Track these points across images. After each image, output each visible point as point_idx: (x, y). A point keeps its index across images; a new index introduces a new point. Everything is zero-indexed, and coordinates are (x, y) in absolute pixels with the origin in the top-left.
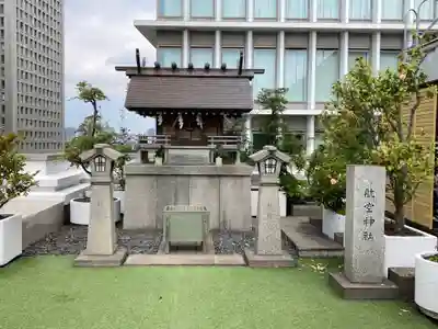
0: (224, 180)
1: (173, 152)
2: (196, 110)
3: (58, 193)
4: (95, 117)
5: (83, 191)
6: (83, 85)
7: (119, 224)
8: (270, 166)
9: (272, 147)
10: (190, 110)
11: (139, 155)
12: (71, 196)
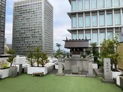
0: (83, 61)
1: (73, 56)
2: (78, 48)
3: (53, 63)
4: (59, 49)
5: (57, 63)
6: (57, 44)
7: (63, 69)
8: (90, 58)
9: (90, 55)
10: (76, 48)
11: (67, 56)
12: (55, 64)
